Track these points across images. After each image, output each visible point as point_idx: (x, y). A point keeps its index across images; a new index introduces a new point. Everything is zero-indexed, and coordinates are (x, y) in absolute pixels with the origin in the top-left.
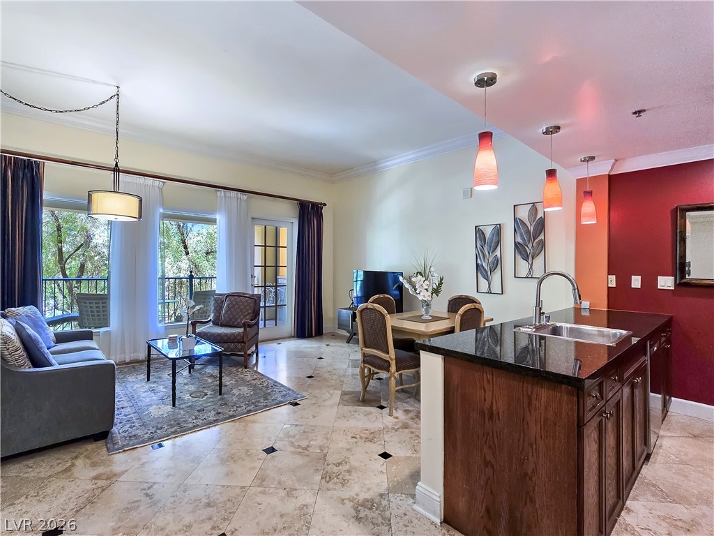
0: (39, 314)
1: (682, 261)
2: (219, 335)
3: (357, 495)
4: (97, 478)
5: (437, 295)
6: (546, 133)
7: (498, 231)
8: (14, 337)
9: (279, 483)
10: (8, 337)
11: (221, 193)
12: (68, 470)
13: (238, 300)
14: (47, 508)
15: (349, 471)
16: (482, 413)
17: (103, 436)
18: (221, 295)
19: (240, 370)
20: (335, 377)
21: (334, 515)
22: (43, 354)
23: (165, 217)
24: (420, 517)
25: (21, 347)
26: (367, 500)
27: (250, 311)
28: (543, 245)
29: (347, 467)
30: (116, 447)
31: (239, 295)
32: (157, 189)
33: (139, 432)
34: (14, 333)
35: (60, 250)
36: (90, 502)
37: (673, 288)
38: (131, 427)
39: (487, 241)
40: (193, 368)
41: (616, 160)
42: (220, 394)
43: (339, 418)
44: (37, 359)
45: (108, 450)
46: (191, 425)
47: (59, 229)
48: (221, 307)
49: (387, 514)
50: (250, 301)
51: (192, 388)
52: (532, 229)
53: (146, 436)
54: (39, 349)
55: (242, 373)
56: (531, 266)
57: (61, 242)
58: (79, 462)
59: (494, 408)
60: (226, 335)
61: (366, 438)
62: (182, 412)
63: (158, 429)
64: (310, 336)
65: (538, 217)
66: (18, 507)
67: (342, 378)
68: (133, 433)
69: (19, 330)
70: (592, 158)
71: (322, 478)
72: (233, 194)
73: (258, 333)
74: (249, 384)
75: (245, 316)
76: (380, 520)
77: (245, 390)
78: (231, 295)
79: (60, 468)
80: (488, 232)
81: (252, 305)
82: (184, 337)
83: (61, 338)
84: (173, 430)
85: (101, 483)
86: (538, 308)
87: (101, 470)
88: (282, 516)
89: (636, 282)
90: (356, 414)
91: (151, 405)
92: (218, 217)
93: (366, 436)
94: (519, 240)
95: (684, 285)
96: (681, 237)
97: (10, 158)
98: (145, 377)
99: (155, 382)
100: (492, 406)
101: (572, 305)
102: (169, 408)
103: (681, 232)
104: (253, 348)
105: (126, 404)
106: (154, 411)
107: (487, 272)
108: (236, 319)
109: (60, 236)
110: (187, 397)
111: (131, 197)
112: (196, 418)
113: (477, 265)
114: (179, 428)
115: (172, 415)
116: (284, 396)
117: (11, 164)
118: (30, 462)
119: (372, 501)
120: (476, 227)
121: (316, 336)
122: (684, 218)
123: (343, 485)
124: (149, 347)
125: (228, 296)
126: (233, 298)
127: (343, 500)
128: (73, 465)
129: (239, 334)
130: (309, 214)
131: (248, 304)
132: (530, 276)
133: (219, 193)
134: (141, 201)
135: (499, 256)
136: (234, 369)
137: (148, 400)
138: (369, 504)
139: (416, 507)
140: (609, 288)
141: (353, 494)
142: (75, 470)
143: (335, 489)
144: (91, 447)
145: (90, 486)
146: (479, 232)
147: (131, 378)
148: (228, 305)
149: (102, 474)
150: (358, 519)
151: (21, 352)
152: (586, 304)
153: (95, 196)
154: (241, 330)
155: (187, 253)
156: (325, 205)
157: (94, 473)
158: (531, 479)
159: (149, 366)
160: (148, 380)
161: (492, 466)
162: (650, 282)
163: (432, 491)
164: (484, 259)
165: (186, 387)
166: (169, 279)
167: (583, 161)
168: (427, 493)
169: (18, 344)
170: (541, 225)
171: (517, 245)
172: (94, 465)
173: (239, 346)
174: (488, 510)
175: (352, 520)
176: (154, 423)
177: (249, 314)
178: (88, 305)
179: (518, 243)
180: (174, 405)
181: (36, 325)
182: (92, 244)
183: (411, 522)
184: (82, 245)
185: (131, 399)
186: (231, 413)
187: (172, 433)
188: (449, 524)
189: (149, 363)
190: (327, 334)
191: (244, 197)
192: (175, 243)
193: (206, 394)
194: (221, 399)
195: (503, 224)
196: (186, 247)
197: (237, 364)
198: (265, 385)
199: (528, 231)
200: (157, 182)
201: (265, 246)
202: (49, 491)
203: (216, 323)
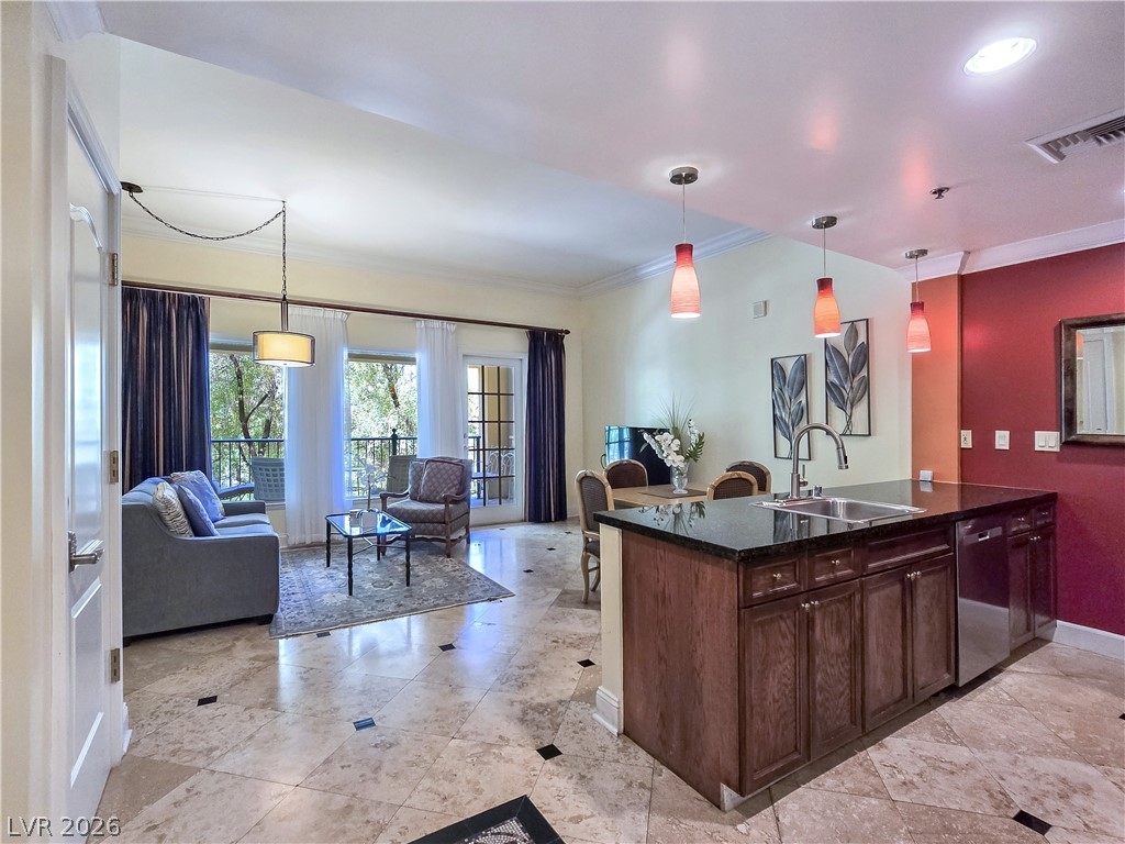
0: (206, 481)
1: (1069, 407)
2: (414, 512)
3: (532, 699)
4: (255, 659)
5: (696, 461)
6: (818, 225)
7: (803, 364)
8: (175, 501)
9: (446, 680)
10: (169, 501)
11: (422, 323)
12: (228, 649)
13: (441, 467)
14: (205, 679)
15: (533, 676)
16: (656, 597)
17: (267, 619)
18: (421, 460)
19: (441, 559)
20: (560, 573)
21: (497, 715)
22: (204, 522)
23: (352, 357)
24: (595, 726)
25: (182, 513)
26: (541, 705)
27: (456, 482)
28: (866, 385)
29: (533, 671)
30: (279, 631)
31: (443, 461)
32: (340, 322)
33: (306, 619)
34: (175, 496)
35: (241, 403)
36: (245, 679)
37: (1057, 449)
38: (298, 614)
39: (788, 380)
40: (384, 554)
41: (967, 253)
42: (408, 585)
43: (545, 619)
44: (198, 528)
45: (270, 633)
46: (364, 616)
47: (239, 375)
48: (420, 477)
49: (559, 720)
50: (455, 468)
51: (377, 577)
52: (850, 360)
53: (313, 624)
54: (200, 517)
55: (442, 562)
56: (850, 417)
57: (242, 393)
58: (240, 644)
59: (667, 591)
60: (423, 512)
61: (571, 643)
62: (358, 602)
63: (327, 617)
64: (548, 520)
65: (859, 342)
66: (180, 676)
67: (570, 575)
68: (300, 620)
69: (181, 495)
70: (924, 252)
71: (498, 679)
72: (437, 323)
73: (468, 513)
74: (446, 576)
75: (449, 489)
76: (548, 724)
77: (439, 582)
78: (432, 461)
79: (221, 647)
80: (789, 366)
81: (458, 473)
82: (365, 511)
83: (230, 510)
84: (343, 619)
85: (257, 664)
86: (795, 475)
87: (260, 652)
88: (437, 710)
89: (1002, 440)
90: (570, 618)
91: (325, 593)
92: (417, 356)
93: (571, 641)
94: (833, 378)
95: (1074, 444)
96: (1067, 368)
97: (174, 295)
98: (324, 561)
99: (336, 568)
100: (664, 589)
101: (909, 476)
102: (345, 596)
103: (1067, 361)
104: (463, 533)
105: (297, 590)
106: (327, 599)
107: (788, 428)
108: (438, 493)
109: (240, 385)
110: (368, 586)
111: (303, 338)
112: (373, 609)
113: (775, 416)
114: (351, 618)
115: (347, 604)
116: (485, 591)
117: (174, 301)
118: (193, 639)
119: (546, 706)
120: (772, 360)
121: (556, 520)
122: (1072, 338)
123: (520, 687)
124: (329, 525)
125: (429, 461)
126: (434, 465)
127: (512, 702)
128: (234, 645)
129: (439, 511)
130: (546, 346)
131: (454, 473)
132: (848, 433)
133: (418, 324)
134: (313, 341)
135: (804, 402)
136: (433, 558)
137: (323, 587)
138: (542, 709)
139: (596, 716)
140: (962, 450)
141: (527, 697)
142: (234, 650)
143: (508, 691)
144: (253, 630)
145: (247, 665)
146: (776, 367)
147: (309, 563)
148: (428, 474)
149: (262, 656)
150: (522, 721)
151: (182, 518)
152: (926, 474)
153: (260, 337)
154: (442, 507)
155: (397, 405)
156: (568, 332)
157: (253, 655)
158: (698, 675)
159: (328, 549)
160: (328, 566)
161: (665, 661)
162: (1022, 440)
163: (611, 695)
164: (784, 406)
165: (370, 575)
166: (374, 439)
167: (911, 257)
168: (607, 699)
169: (179, 508)
170: (863, 356)
171: (829, 386)
172: (254, 647)
173: (440, 527)
174: (662, 715)
175: (516, 721)
176: (324, 612)
177: (454, 486)
178: (264, 472)
179: (832, 383)
180: (351, 594)
181: (201, 492)
182: (277, 395)
183: (583, 729)
184: (266, 396)
185: (305, 585)
186: (414, 606)
187: (342, 622)
188: (628, 736)
189: (329, 546)
190: (572, 518)
191: (452, 326)
192: (382, 393)
193: (391, 584)
194: (408, 590)
195: (810, 355)
196: (395, 397)
197: (439, 552)
198: (466, 577)
199: (845, 365)
200: (340, 314)
201: (483, 394)
202: (208, 665)
203: (414, 498)
